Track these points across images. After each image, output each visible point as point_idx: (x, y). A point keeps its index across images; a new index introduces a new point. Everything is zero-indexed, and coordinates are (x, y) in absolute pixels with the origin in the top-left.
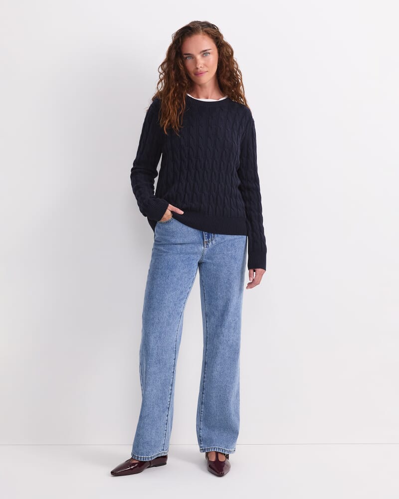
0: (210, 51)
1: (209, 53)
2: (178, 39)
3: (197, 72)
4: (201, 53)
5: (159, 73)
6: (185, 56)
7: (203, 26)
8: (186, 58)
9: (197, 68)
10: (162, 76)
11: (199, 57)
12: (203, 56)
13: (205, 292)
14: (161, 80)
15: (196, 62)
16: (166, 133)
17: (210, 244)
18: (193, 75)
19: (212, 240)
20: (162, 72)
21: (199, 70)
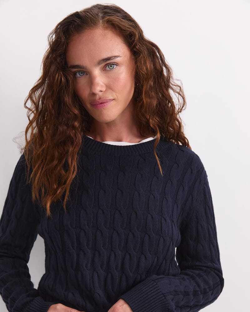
0: (118, 60)
1: (117, 64)
3: (95, 101)
4: (99, 63)
6: (73, 70)
7: (105, 13)
8: (75, 74)
9: (94, 94)
11: (97, 72)
12: (104, 69)
14: (31, 123)
15: (91, 82)
18: (89, 106)
21: (97, 97)
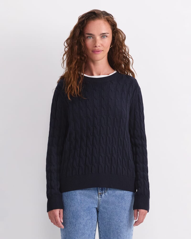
1: (107, 36)
2: (84, 21)
3: (95, 50)
4: (101, 35)
5: (65, 47)
6: (87, 35)
8: (87, 37)
10: (67, 49)
11: (98, 38)
12: (101, 38)
13: (101, 236)
15: (95, 41)
16: (69, 99)
17: (103, 195)
18: (91, 52)
19: (105, 192)
20: (67, 46)
21: (97, 48)
